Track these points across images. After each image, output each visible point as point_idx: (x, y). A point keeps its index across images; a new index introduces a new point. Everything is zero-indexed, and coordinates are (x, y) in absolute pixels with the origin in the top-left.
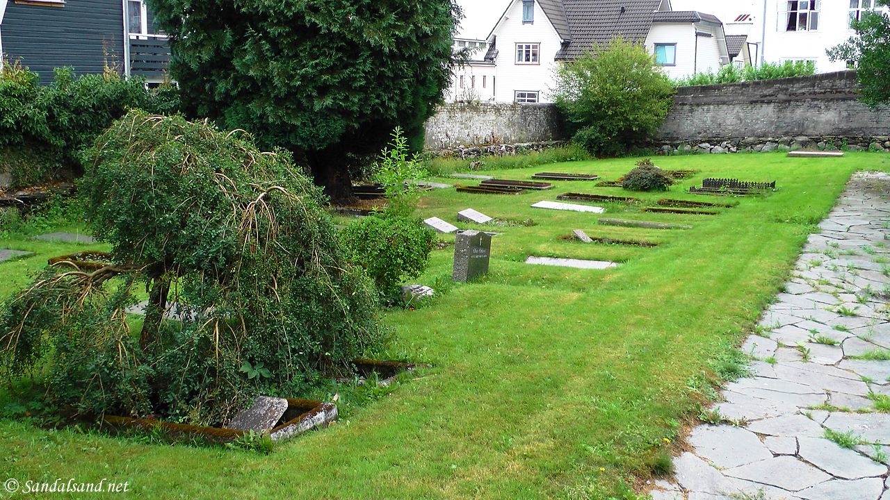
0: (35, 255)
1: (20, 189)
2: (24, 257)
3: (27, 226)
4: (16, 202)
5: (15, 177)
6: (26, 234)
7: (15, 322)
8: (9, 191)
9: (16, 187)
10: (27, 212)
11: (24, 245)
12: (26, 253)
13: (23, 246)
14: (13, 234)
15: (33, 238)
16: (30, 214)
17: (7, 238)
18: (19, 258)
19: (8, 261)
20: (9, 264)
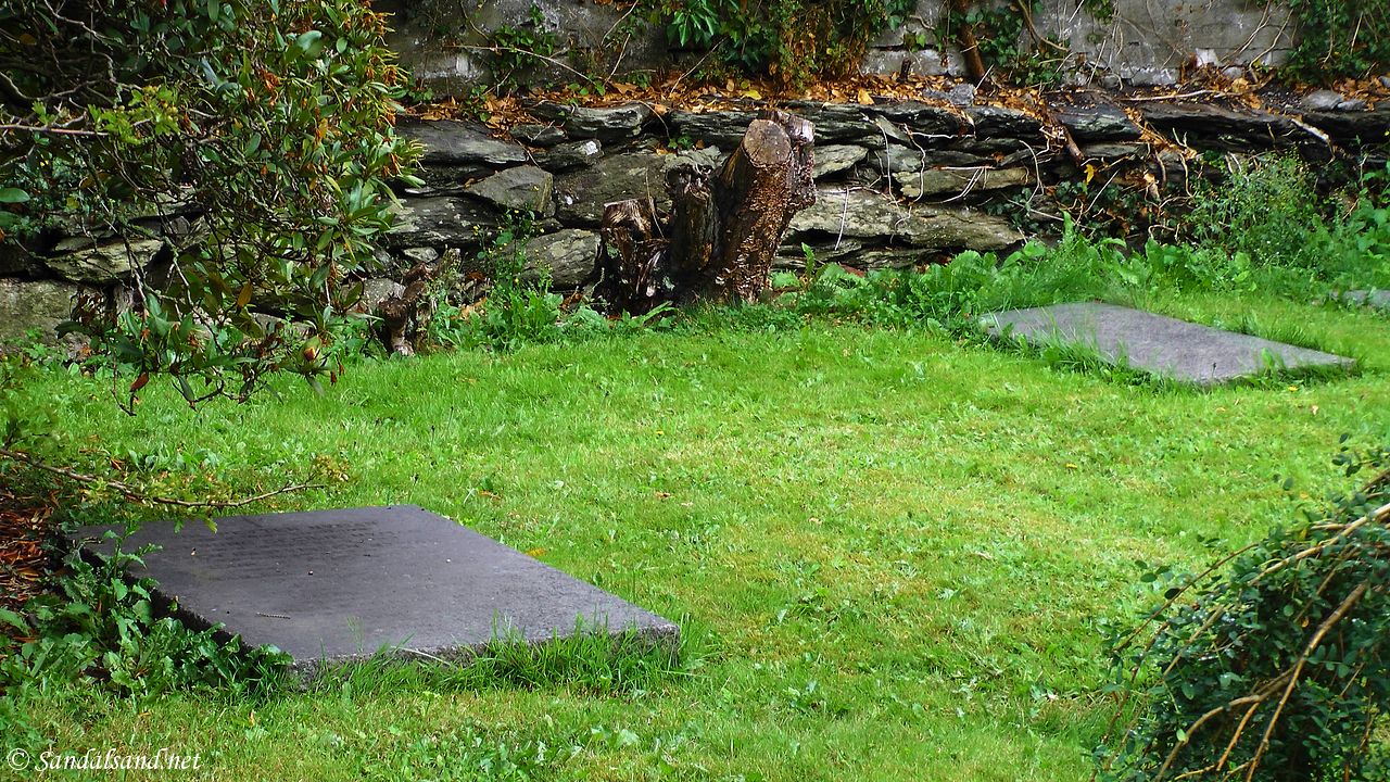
0: (1357, 372)
1: (1322, 82)
2: (1308, 375)
3: (1331, 241)
4: (1300, 135)
5: (1309, 29)
6: (1324, 276)
7: (1265, 659)
8: (1276, 84)
9: (1307, 72)
10: (1340, 183)
11: (1314, 323)
12: (1319, 360)
13: (1312, 330)
14: (1272, 269)
15: (1354, 297)
16: (1353, 195)
17: (1245, 285)
18: (1287, 376)
19: (1243, 382)
20: (1242, 396)
